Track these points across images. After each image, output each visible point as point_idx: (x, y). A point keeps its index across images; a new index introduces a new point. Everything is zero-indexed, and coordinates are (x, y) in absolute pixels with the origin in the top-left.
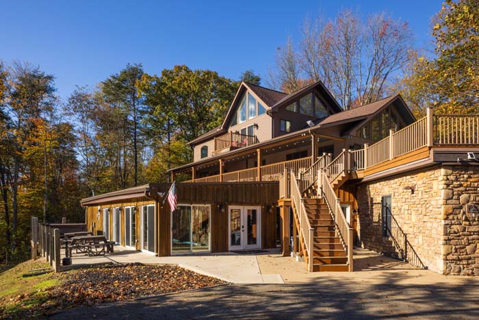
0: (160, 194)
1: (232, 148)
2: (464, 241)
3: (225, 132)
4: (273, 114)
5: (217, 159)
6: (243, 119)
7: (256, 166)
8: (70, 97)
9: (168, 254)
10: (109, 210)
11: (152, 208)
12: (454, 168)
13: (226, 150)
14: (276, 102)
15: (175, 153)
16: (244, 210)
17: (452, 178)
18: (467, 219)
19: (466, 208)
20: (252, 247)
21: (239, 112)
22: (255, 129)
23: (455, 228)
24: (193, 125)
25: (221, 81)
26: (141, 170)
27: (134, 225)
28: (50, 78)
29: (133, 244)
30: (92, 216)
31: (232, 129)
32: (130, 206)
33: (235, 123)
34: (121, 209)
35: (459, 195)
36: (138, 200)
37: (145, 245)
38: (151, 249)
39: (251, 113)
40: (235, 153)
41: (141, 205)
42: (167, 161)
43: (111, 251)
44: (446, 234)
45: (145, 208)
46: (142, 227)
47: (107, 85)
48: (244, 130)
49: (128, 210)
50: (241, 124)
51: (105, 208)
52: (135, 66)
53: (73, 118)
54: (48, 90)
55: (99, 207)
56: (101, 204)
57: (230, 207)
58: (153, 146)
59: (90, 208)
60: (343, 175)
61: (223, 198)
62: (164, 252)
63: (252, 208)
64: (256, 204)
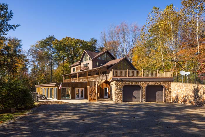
0: (58, 85)
1: (81, 71)
2: (119, 95)
3: (80, 64)
4: (93, 61)
5: (77, 73)
6: (85, 61)
7: (86, 76)
8: (29, 50)
9: (60, 99)
10: (45, 89)
11: (56, 89)
12: (116, 81)
13: (79, 71)
14: (94, 57)
15: (65, 67)
16: (80, 89)
17: (116, 83)
18: (119, 91)
19: (119, 89)
20: (82, 98)
21: (84, 58)
22: (88, 65)
23: (117, 93)
24: (72, 58)
25: (82, 42)
26: (53, 73)
27: (52, 93)
28: (20, 41)
29: (52, 98)
30: (39, 90)
31: (82, 64)
32: (51, 88)
33: (83, 62)
34: (48, 88)
35: (117, 86)
36: (53, 86)
37: (55, 97)
38: (56, 98)
39: (87, 59)
40: (82, 72)
41: (54, 88)
42: (62, 70)
43: (46, 99)
44: (115, 94)
45: (55, 88)
46: (54, 93)
47: (41, 42)
48: (85, 64)
49: (50, 89)
50: (84, 63)
51: (43, 88)
52: (51, 36)
53: (30, 57)
54: (19, 45)
55: (41, 88)
56: (42, 87)
57: (76, 88)
58: (58, 64)
59: (38, 88)
60: (104, 80)
61: (74, 86)
62: (59, 99)
63: (82, 88)
64: (83, 87)
